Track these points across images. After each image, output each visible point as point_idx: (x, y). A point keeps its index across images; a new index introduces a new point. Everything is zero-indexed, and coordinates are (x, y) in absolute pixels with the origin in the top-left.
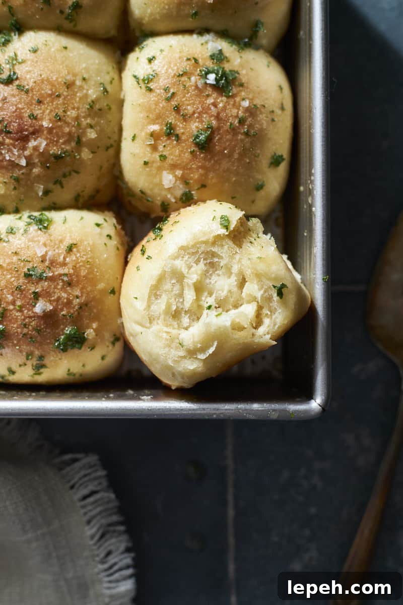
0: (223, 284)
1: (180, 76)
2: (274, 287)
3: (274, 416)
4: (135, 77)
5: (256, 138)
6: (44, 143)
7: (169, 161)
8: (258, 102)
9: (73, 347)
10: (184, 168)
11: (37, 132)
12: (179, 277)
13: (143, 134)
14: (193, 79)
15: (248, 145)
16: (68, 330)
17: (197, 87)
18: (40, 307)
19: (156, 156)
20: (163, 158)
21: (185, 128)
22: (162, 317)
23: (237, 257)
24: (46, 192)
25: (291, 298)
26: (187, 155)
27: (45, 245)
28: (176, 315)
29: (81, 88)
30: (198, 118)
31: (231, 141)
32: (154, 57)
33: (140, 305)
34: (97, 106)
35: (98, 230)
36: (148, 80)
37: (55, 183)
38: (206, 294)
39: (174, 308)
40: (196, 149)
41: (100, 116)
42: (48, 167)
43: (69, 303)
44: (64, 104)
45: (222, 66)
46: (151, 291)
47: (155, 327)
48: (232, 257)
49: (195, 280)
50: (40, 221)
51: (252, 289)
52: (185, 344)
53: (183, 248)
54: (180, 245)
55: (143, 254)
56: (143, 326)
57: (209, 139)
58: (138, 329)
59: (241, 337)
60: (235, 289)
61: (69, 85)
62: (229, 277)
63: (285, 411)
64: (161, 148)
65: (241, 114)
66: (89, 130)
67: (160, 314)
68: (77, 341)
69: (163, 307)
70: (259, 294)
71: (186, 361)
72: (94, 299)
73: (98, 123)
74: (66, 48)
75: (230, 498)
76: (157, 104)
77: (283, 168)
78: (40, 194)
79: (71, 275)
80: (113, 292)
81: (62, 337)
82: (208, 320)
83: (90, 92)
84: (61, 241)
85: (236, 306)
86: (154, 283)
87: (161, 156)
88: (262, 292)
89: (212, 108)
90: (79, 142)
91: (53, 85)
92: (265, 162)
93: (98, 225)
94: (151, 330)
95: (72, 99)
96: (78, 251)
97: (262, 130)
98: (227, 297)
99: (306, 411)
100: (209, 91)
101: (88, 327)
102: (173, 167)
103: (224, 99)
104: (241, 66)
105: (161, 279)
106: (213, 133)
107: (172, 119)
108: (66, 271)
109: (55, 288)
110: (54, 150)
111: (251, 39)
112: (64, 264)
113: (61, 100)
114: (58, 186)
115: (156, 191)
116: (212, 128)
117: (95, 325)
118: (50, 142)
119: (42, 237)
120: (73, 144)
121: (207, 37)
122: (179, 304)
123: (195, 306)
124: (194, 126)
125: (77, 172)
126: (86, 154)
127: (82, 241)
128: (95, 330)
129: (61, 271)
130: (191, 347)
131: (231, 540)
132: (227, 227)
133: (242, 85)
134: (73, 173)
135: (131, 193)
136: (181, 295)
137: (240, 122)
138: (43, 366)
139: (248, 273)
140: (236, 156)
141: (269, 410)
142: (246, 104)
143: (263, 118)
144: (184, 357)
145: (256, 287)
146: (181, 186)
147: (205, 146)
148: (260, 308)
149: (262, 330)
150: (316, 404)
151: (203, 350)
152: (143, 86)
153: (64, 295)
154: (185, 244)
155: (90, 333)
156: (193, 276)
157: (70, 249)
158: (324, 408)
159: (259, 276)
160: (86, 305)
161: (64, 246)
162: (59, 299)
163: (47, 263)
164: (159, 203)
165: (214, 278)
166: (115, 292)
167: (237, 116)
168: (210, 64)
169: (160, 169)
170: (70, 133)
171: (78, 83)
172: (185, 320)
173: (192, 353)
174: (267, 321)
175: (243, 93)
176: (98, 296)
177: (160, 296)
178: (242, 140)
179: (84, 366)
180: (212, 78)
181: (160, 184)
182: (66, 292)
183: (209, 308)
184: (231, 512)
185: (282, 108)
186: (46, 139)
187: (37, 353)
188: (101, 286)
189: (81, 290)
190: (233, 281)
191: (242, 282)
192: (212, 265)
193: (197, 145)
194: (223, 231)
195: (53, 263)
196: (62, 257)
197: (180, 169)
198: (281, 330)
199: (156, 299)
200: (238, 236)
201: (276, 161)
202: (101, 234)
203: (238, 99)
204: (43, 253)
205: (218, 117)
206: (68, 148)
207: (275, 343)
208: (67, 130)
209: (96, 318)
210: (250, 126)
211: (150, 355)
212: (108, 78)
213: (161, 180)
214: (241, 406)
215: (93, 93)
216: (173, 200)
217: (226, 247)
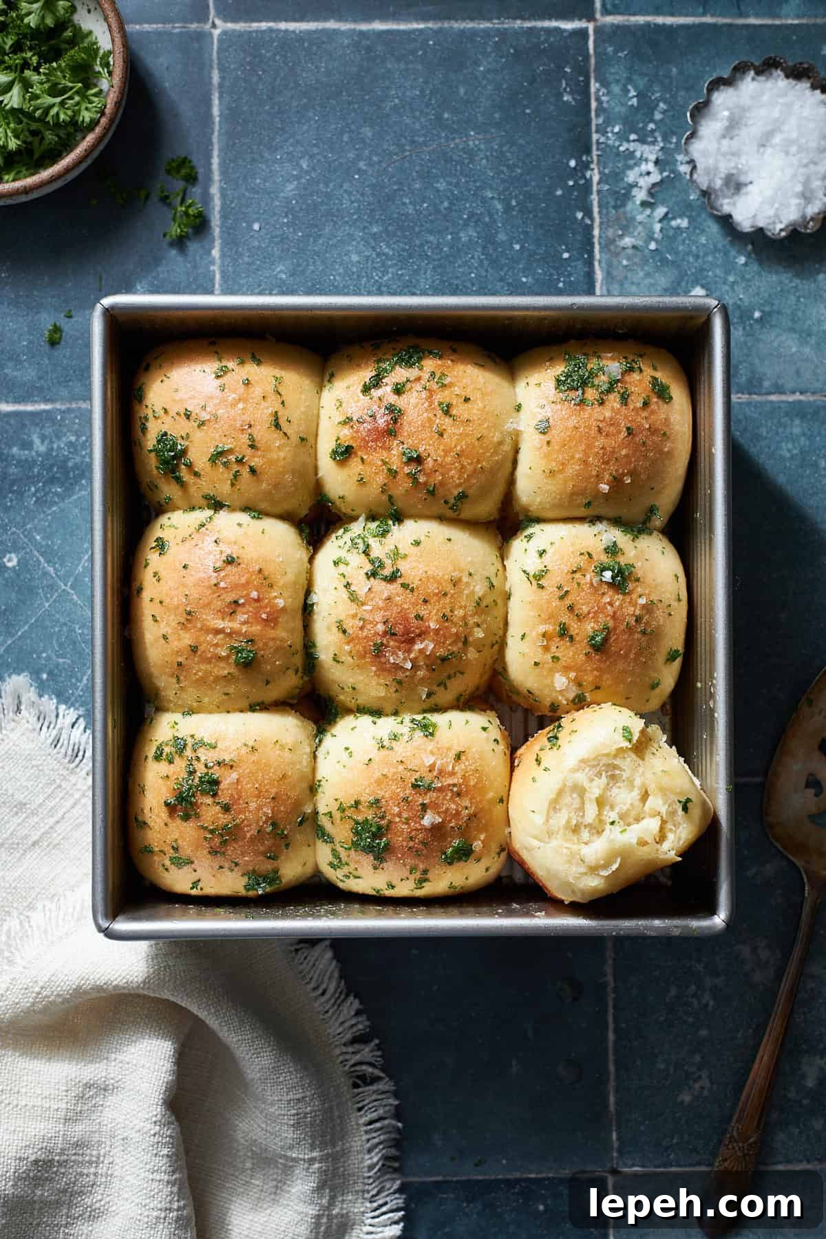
0: (624, 797)
1: (574, 572)
2: (680, 802)
3: (676, 932)
4: (524, 571)
5: (652, 635)
6: (431, 646)
7: (563, 662)
8: (654, 597)
9: (460, 859)
10: (578, 669)
11: (422, 635)
12: (580, 791)
13: (534, 633)
14: (588, 577)
15: (644, 644)
16: (456, 843)
17: (592, 584)
18: (429, 819)
19: (548, 657)
20: (555, 659)
21: (580, 629)
22: (562, 831)
23: (641, 770)
24: (429, 695)
25: (696, 812)
26: (582, 657)
27: (432, 753)
28: (576, 830)
29: (467, 584)
30: (593, 618)
31: (627, 640)
32: (544, 551)
33: (539, 819)
34: (484, 604)
35: (484, 734)
36: (539, 577)
37: (439, 685)
38: (608, 808)
39: (574, 822)
40: (591, 651)
41: (487, 614)
42: (434, 670)
43: (458, 813)
44: (451, 603)
45: (618, 560)
46: (550, 804)
47: (554, 843)
48: (634, 770)
49: (597, 795)
50: (425, 727)
51: (656, 803)
52: (586, 860)
53: (583, 761)
54: (580, 758)
55: (539, 764)
56: (540, 840)
57: (605, 640)
58: (536, 843)
59: (646, 853)
60: (637, 803)
61: (455, 583)
62: (632, 791)
63: (687, 927)
64: (553, 649)
65: (638, 612)
66: (476, 629)
67: (559, 827)
68: (464, 853)
69: (563, 822)
70: (664, 810)
71: (586, 877)
72: (482, 809)
73: (485, 621)
74: (449, 540)
75: (610, 1019)
76: (549, 602)
77: (677, 663)
78: (424, 697)
79: (460, 785)
80: (501, 801)
81: (451, 849)
82: (612, 837)
83: (478, 588)
84: (449, 749)
85: (638, 820)
86: (553, 796)
87: (553, 657)
88: (666, 807)
89: (609, 607)
90: (466, 642)
91: (439, 583)
92: (661, 658)
93: (484, 729)
94: (551, 845)
95: (459, 596)
96: (467, 759)
97: (658, 627)
98: (628, 810)
99: (709, 928)
100: (605, 588)
101: (475, 839)
102: (567, 669)
103: (621, 597)
104: (636, 557)
105: (560, 793)
106: (609, 633)
107: (565, 618)
108: (455, 781)
109: (444, 799)
110: (441, 652)
111: (644, 523)
112: (453, 774)
113: (448, 600)
114: (442, 688)
115: (546, 692)
116: (608, 628)
117: (482, 837)
118: (437, 643)
119: (430, 745)
120: (460, 645)
121: (600, 527)
122: (579, 818)
123: (597, 821)
124: (589, 627)
125: (462, 673)
126: (472, 654)
127: (469, 748)
128: (483, 842)
129: (450, 781)
130: (593, 863)
131: (612, 1068)
132: (630, 741)
133: (638, 580)
134: (458, 675)
135: (514, 690)
136: (582, 808)
137: (636, 621)
138: (426, 880)
139: (652, 788)
140: (632, 656)
141: (671, 927)
142: (642, 601)
143: (659, 614)
144: (586, 874)
145: (660, 802)
146: (574, 688)
147: (600, 647)
148: (664, 822)
149: (666, 846)
150: (719, 920)
151: (606, 866)
152: (534, 583)
153: (453, 806)
154: (586, 757)
155: (477, 845)
156: (595, 789)
157: (458, 757)
158: (730, 923)
159: (663, 791)
160: (475, 816)
161: (452, 754)
162: (447, 809)
163: (435, 773)
164: (548, 704)
165: (615, 791)
166: (504, 800)
167: (633, 615)
168: (604, 558)
169: (552, 671)
170: (457, 634)
171: (465, 579)
172: (585, 835)
173: (593, 870)
174: (671, 836)
175: (639, 589)
176: (487, 807)
177: (560, 810)
178: (638, 640)
179: (467, 878)
180: (608, 575)
181: (552, 686)
182: (454, 802)
183: (612, 823)
184: (611, 1036)
185: (679, 600)
186: (433, 640)
187: (421, 866)
188: (491, 795)
189: (471, 799)
190: (636, 794)
191: (645, 796)
192: (613, 777)
193: (593, 646)
194: (626, 744)
195: (441, 772)
196: (450, 768)
197: (574, 671)
198: (686, 844)
199: (556, 812)
200: (641, 747)
201: (672, 657)
202: (487, 739)
203: (634, 596)
204: (431, 762)
205: (614, 617)
206: (455, 649)
207: (680, 859)
208: (454, 630)
209: (485, 829)
210: (647, 623)
211: (548, 870)
212: (493, 570)
213: (552, 682)
214: (642, 923)
215: (480, 589)
216: (565, 702)
217: (629, 759)
